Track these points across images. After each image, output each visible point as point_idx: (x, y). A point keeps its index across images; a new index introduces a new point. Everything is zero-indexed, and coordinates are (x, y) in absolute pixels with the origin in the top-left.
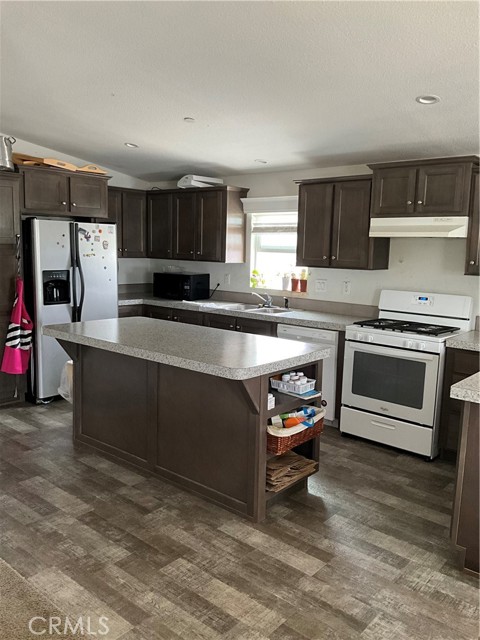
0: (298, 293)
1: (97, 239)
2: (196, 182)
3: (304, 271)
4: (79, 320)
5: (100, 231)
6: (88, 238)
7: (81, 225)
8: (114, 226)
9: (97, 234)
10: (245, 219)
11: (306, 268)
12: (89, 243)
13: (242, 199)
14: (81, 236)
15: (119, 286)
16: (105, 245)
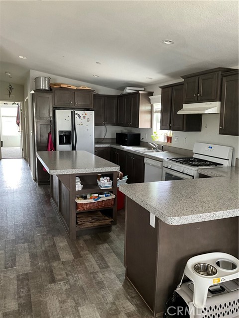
0: (169, 144)
1: (84, 117)
2: (129, 90)
3: (170, 132)
4: (75, 150)
5: (86, 114)
6: (80, 117)
7: (76, 112)
8: (93, 112)
9: (84, 115)
10: (152, 106)
11: (172, 131)
12: (81, 119)
13: (150, 97)
14: (76, 116)
15: (95, 139)
16: (88, 120)
